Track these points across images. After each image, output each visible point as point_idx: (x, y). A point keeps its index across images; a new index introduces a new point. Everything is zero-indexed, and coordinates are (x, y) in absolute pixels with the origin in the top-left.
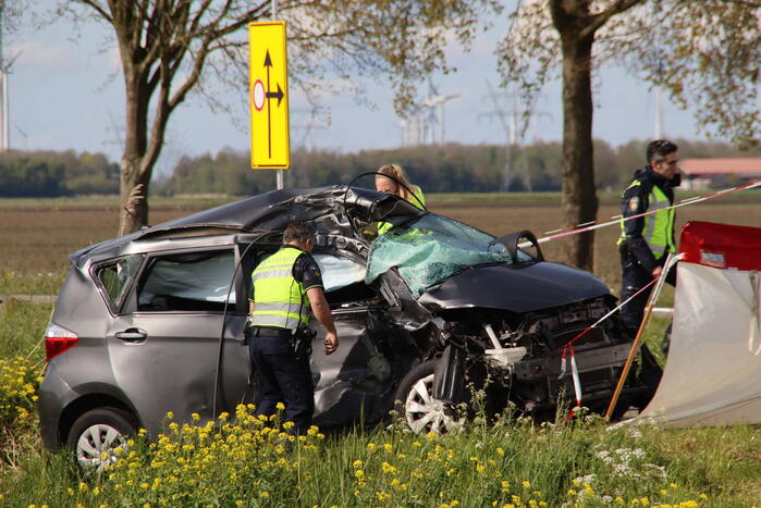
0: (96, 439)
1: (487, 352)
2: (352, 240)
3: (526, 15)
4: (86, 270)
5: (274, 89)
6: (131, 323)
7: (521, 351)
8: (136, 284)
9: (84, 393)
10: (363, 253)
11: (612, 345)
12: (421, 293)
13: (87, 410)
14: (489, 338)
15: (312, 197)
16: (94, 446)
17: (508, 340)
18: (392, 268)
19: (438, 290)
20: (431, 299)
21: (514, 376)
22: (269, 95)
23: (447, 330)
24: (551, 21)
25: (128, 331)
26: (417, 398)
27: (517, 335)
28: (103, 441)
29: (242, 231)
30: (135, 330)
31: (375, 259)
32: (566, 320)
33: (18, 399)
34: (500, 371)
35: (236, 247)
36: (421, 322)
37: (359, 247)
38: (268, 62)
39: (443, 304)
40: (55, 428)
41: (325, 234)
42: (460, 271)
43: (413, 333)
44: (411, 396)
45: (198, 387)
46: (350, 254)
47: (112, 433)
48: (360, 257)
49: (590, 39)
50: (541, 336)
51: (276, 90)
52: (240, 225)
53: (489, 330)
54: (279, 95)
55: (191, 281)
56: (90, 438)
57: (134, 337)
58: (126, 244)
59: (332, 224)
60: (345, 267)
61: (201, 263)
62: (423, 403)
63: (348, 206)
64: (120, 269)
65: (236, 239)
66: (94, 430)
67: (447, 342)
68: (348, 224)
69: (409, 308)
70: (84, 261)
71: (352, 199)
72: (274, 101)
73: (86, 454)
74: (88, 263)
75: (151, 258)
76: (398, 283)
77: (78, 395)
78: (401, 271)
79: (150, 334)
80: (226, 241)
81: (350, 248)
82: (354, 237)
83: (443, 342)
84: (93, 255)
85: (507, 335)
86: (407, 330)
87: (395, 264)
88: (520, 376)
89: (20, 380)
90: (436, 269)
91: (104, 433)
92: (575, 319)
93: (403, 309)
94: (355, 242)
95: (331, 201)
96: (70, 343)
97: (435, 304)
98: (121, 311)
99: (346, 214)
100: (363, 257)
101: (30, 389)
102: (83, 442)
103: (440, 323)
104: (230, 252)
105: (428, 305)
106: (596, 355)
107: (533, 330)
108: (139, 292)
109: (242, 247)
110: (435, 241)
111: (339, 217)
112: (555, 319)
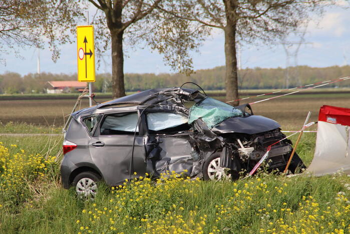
0: (84, 184)
1: (239, 149)
2: (182, 108)
3: (96, 24)
4: (79, 120)
5: (88, 51)
6: (98, 139)
7: (252, 149)
8: (99, 125)
9: (80, 166)
10: (187, 113)
11: (283, 146)
12: (212, 127)
13: (80, 173)
14: (239, 144)
15: (166, 92)
16: (83, 186)
17: (246, 145)
18: (199, 118)
19: (219, 126)
20: (217, 130)
21: (250, 158)
22: (86, 54)
23: (223, 141)
24: (107, 26)
25: (97, 143)
26: (212, 167)
27: (250, 143)
28: (87, 184)
29: (140, 105)
30: (100, 142)
31: (192, 114)
32: (267, 137)
33: (39, 169)
34: (244, 156)
35: (138, 111)
36: (212, 138)
37: (185, 110)
38: (85, 41)
39: (222, 131)
40: (67, 179)
41: (171, 105)
42: (226, 120)
43: (209, 142)
44: (210, 166)
45: (125, 163)
46: (181, 113)
47: (90, 181)
48: (185, 114)
49: (122, 33)
50: (259, 143)
51: (89, 52)
52: (139, 102)
53: (239, 141)
54: (91, 54)
55: (119, 124)
56: (82, 183)
57: (99, 145)
58: (94, 110)
59: (173, 102)
60: (179, 118)
61: (124, 117)
62: (215, 168)
63: (180, 95)
64: (92, 119)
65: (138, 107)
66: (83, 180)
67: (224, 146)
68: (180, 102)
69: (207, 133)
70: (78, 116)
71: (181, 92)
72: (88, 56)
73: (80, 189)
74: (80, 117)
75: (105, 115)
76: (202, 124)
77: (77, 167)
78: (203, 119)
79: (106, 144)
80: (134, 108)
81: (181, 111)
82: (182, 107)
83: (222, 146)
84: (81, 114)
85: (246, 143)
86: (206, 142)
87: (200, 116)
88: (252, 158)
89: (39, 162)
90: (217, 118)
91: (87, 181)
92: (270, 137)
93: (205, 134)
94: (183, 108)
95: (173, 93)
96: (74, 147)
97: (218, 131)
98: (94, 136)
99: (179, 98)
100: (186, 114)
101: (43, 165)
102: (79, 184)
103: (221, 139)
104: (136, 112)
105: (215, 132)
106: (278, 150)
107: (256, 141)
108: (101, 128)
109: (141, 111)
110: (216, 108)
111: (176, 99)
112: (263, 136)
